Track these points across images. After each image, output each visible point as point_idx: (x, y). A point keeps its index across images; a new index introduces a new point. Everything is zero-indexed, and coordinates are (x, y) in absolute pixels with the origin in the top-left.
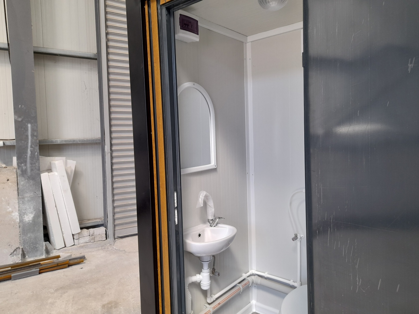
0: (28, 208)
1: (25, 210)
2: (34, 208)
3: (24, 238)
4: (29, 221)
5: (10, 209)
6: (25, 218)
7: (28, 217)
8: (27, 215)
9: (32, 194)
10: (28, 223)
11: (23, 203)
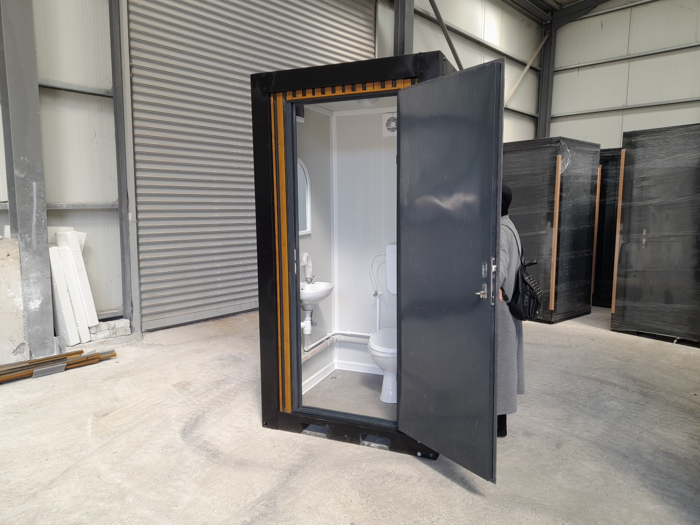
0: (34, 292)
1: (31, 294)
2: (41, 292)
3: (29, 331)
4: (35, 308)
5: (12, 293)
6: (31, 305)
7: (34, 303)
8: (33, 301)
9: (38, 274)
10: (34, 312)
11: (28, 285)
